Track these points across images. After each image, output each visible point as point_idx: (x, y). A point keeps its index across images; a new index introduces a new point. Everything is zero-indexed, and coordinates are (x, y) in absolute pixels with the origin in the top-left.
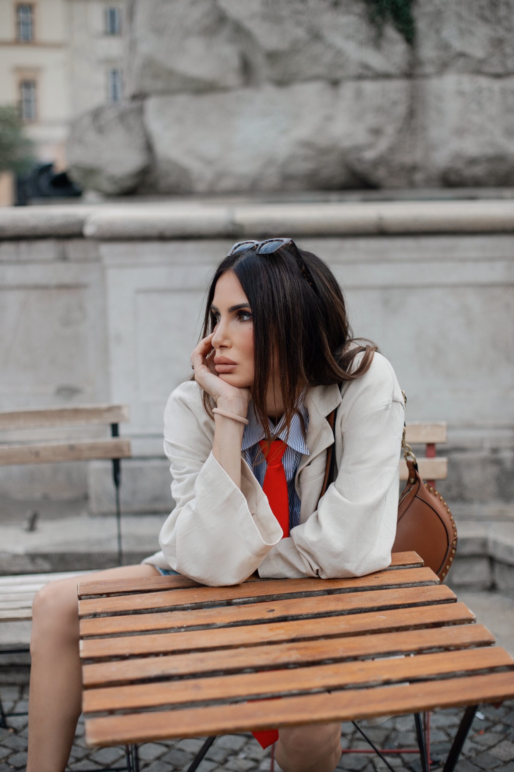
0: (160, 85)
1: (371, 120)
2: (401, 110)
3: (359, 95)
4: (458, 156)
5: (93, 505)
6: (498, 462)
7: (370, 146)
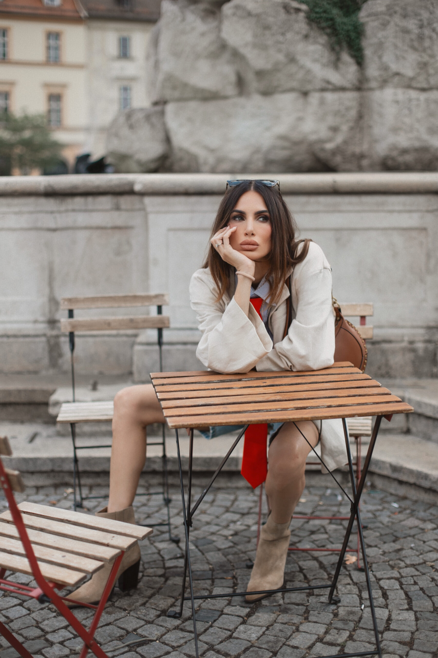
0: (177, 94)
1: (331, 121)
2: (353, 113)
3: (322, 102)
4: (394, 147)
5: (136, 376)
6: (414, 350)
7: (330, 140)
